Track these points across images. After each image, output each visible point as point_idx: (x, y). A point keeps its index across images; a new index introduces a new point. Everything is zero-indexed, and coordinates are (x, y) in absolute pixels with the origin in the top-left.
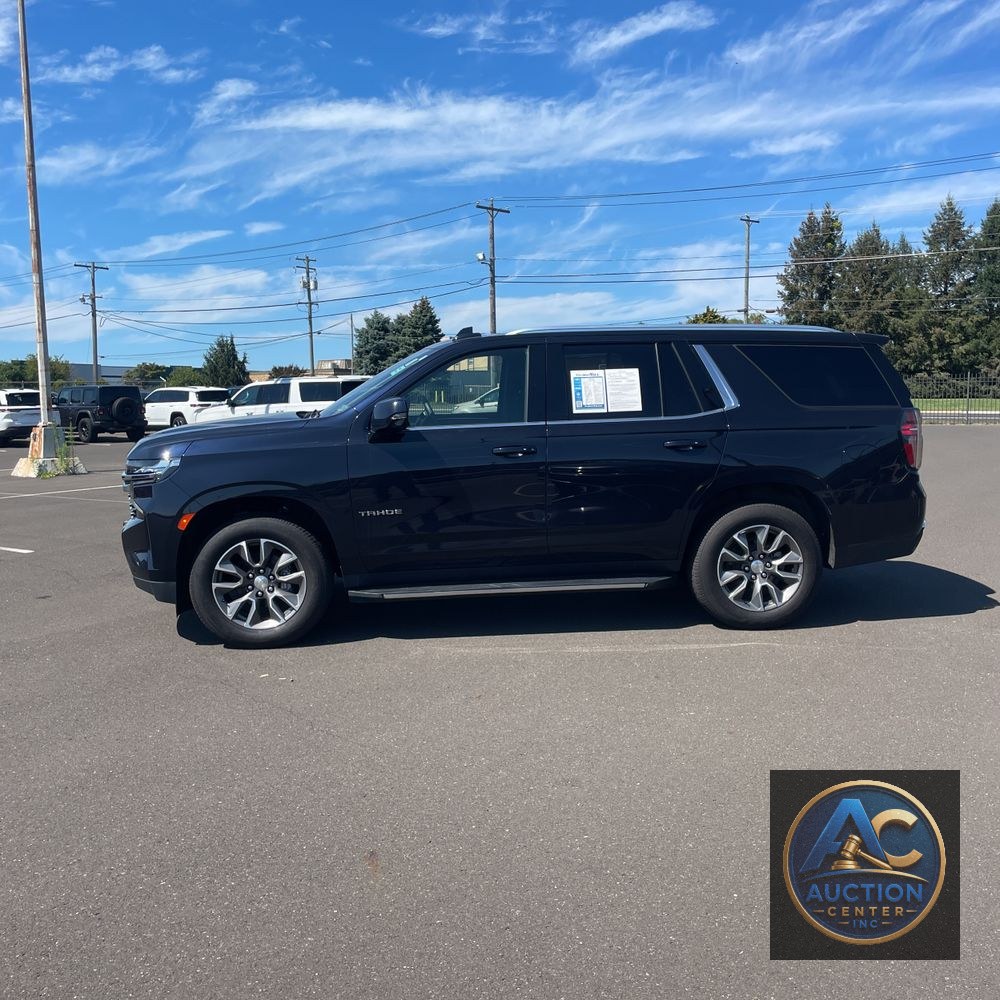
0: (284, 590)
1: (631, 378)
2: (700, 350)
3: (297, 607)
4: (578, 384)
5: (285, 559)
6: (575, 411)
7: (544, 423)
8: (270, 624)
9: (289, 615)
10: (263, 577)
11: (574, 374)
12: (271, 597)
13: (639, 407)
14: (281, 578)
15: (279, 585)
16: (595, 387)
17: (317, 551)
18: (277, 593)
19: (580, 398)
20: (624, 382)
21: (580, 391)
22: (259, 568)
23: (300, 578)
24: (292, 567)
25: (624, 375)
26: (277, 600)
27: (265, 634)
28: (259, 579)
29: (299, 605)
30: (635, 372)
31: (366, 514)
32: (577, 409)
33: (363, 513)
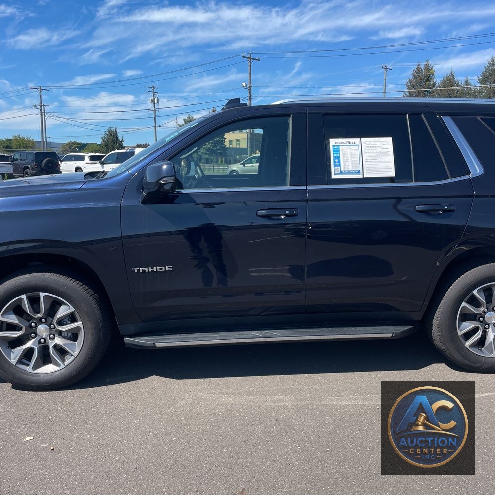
0: (64, 337)
1: (385, 146)
2: (448, 121)
3: (76, 354)
4: (337, 151)
5: (64, 311)
6: (333, 177)
7: (304, 187)
8: (49, 369)
9: (69, 360)
10: (44, 325)
11: (333, 141)
12: (51, 344)
13: (392, 174)
14: (61, 328)
15: (60, 333)
16: (352, 154)
17: (93, 303)
18: (58, 340)
19: (338, 164)
20: (379, 149)
21: (338, 158)
22: (40, 319)
23: (78, 328)
24: (72, 318)
25: (378, 143)
26: (56, 347)
27: (46, 378)
28: (42, 329)
29: (77, 353)
30: (389, 140)
31: (138, 271)
32: (335, 174)
33: (136, 270)
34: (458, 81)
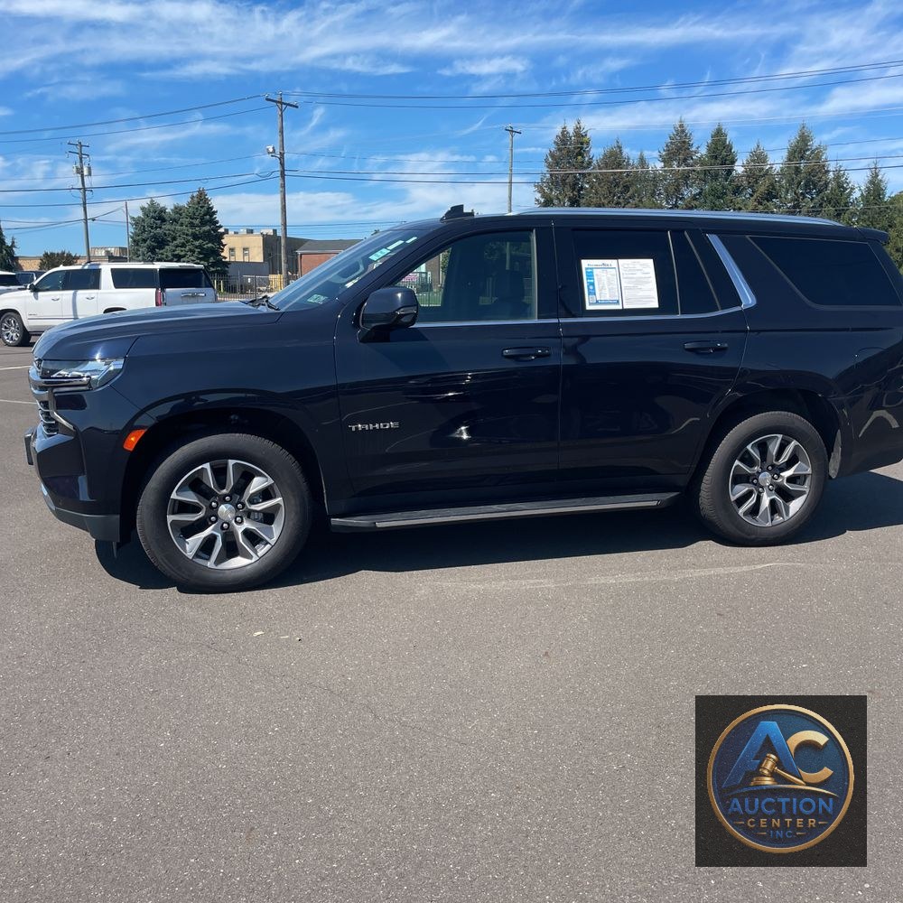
0: (255, 520)
1: (646, 270)
2: (714, 240)
3: (273, 541)
4: (590, 275)
5: (257, 484)
6: (588, 307)
7: (555, 321)
8: (238, 562)
9: (262, 550)
10: (229, 506)
11: (585, 263)
12: (240, 529)
13: (655, 304)
14: (254, 507)
15: (249, 514)
16: (608, 279)
17: (297, 472)
18: (247, 525)
19: (592, 293)
20: (639, 274)
21: (593, 284)
22: (226, 495)
23: (277, 507)
24: (266, 494)
25: (638, 267)
26: (247, 533)
27: (231, 575)
28: (224, 510)
29: (275, 538)
30: (650, 262)
31: (357, 428)
32: (590, 304)
33: (354, 427)
34: (629, 159)
